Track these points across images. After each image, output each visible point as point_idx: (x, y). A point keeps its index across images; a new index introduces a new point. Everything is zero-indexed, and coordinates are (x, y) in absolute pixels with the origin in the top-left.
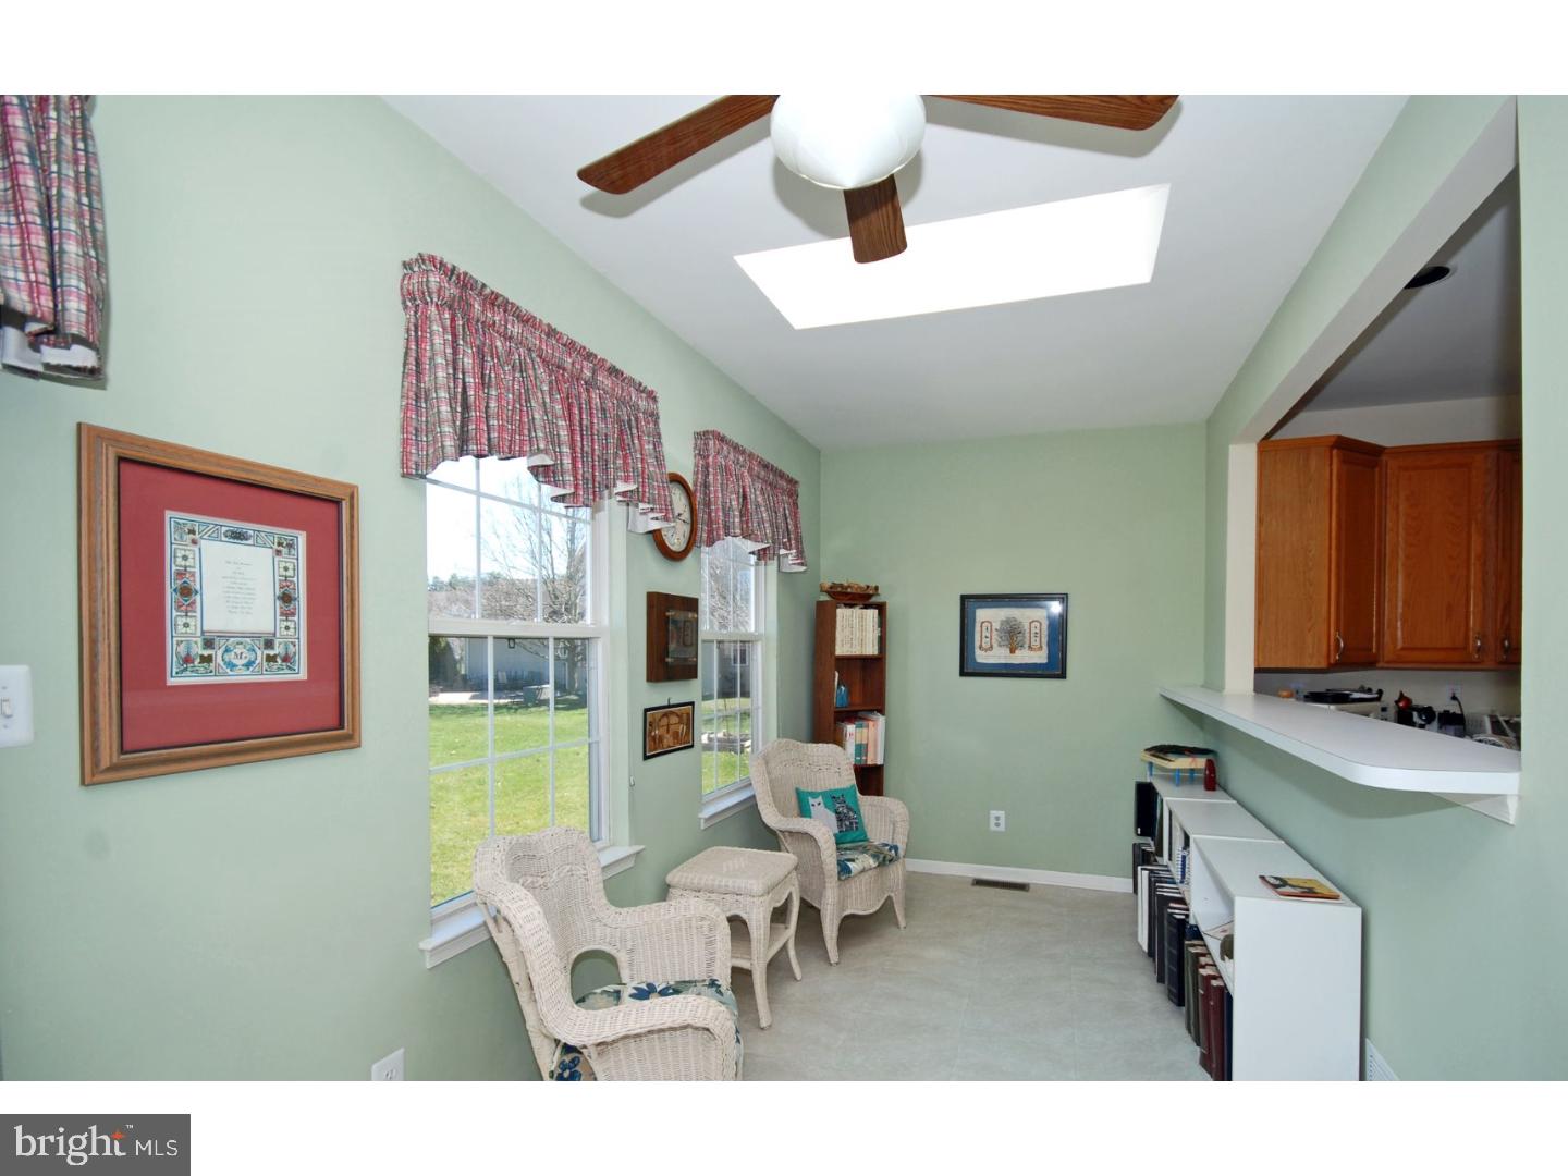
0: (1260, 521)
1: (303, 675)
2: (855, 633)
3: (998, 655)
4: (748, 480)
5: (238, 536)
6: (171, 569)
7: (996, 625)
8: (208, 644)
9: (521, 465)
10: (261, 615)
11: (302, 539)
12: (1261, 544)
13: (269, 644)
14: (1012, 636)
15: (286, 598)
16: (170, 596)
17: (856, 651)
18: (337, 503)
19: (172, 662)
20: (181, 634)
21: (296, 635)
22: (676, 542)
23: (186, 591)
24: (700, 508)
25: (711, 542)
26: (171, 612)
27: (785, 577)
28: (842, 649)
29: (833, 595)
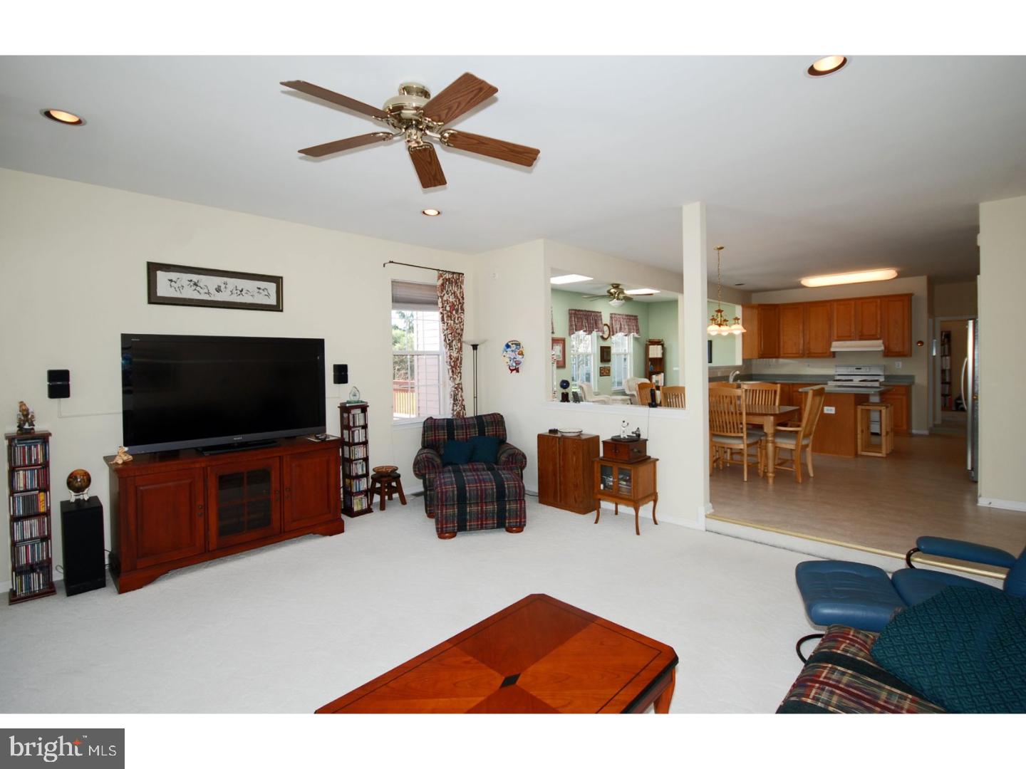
1: (561, 359)
2: (655, 352)
4: (622, 320)
9: (582, 331)
17: (655, 356)
22: (605, 336)
24: (611, 330)
25: (613, 335)
27: (636, 339)
28: (651, 356)
29: (649, 342)
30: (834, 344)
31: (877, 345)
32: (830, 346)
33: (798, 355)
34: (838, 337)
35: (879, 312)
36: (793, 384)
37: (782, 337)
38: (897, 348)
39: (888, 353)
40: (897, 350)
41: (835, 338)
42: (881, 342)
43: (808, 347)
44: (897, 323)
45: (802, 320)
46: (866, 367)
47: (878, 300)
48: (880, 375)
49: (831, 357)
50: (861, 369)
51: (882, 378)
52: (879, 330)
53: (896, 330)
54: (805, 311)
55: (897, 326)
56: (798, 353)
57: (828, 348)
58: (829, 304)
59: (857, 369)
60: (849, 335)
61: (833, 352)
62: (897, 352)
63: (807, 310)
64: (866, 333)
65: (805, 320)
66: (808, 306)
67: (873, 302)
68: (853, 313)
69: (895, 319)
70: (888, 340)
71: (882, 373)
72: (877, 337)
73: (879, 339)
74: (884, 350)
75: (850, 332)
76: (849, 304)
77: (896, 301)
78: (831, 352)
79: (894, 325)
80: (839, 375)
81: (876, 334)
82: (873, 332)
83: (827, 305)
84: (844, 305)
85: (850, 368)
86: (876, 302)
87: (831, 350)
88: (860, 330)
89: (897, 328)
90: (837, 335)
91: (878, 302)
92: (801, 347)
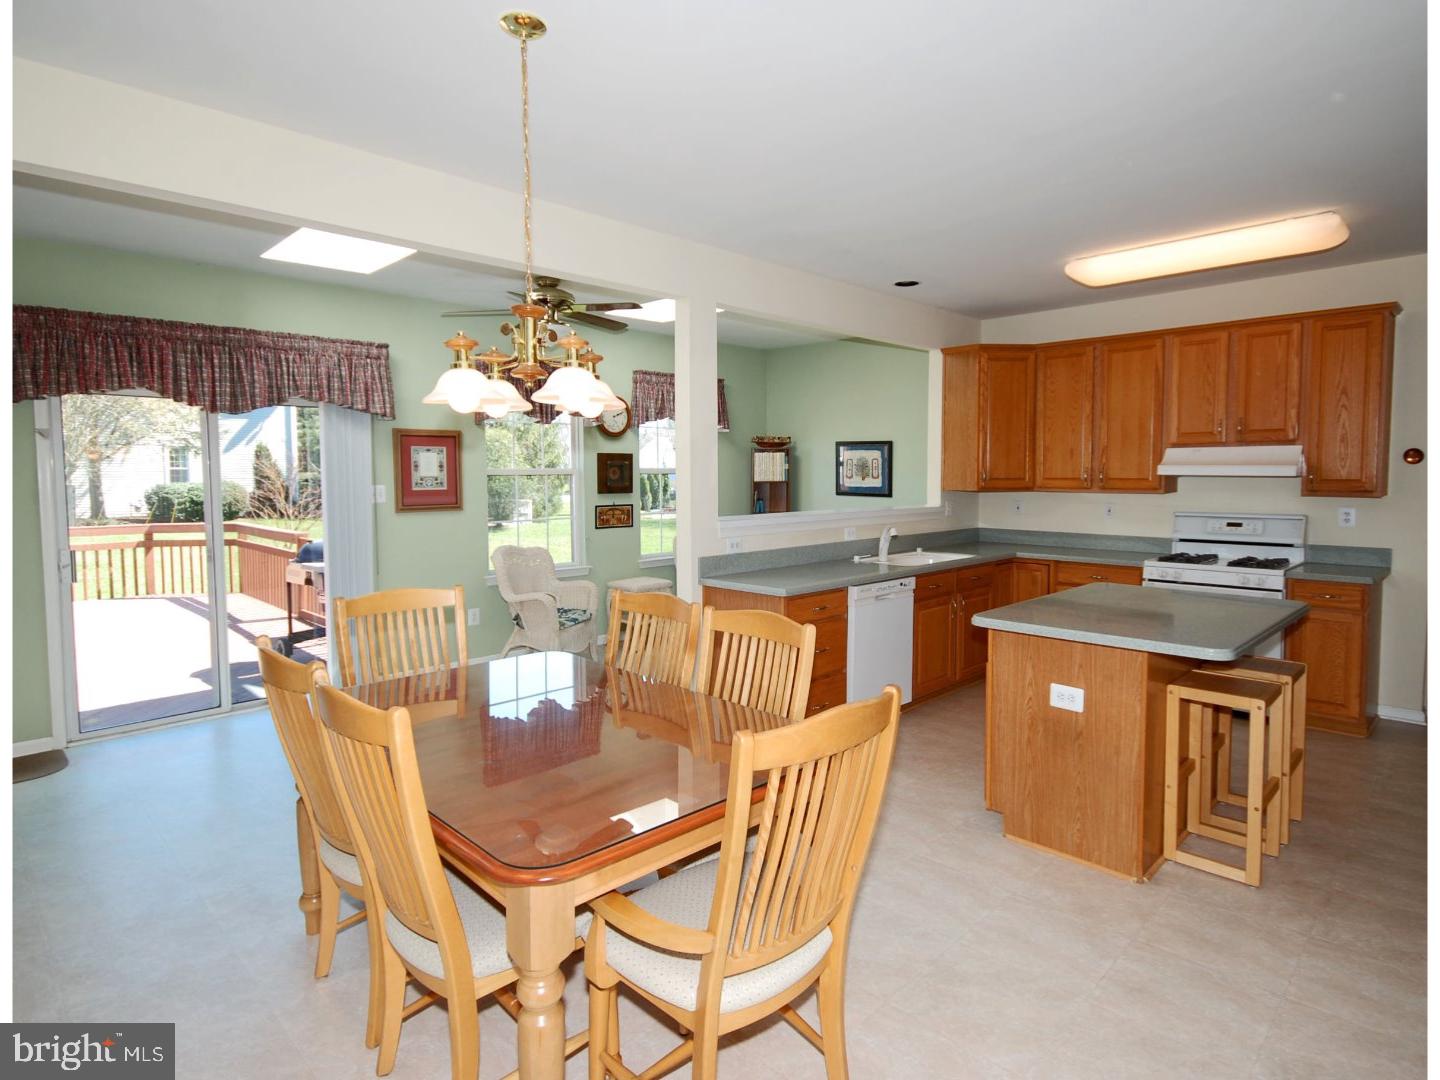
0: (945, 398)
1: (445, 488)
3: (856, 482)
5: (428, 450)
6: (413, 460)
7: (855, 462)
8: (422, 479)
10: (434, 471)
11: (445, 449)
12: (945, 413)
13: (436, 479)
14: (863, 469)
15: (441, 466)
16: (413, 467)
17: (770, 478)
18: (455, 437)
19: (414, 485)
20: (415, 477)
21: (443, 476)
23: (416, 466)
25: (638, 424)
26: (413, 472)
28: (759, 477)
29: (758, 443)
30: (1170, 453)
31: (1288, 459)
32: (1158, 458)
33: (1074, 484)
34: (1180, 434)
35: (1295, 362)
36: (1057, 562)
37: (1040, 435)
38: (1344, 467)
39: (1316, 483)
40: (1344, 474)
41: (1174, 437)
42: (1297, 449)
43: (1104, 460)
44: (1347, 395)
45: (1090, 389)
46: (1256, 522)
47: (1296, 327)
48: (1291, 546)
49: (1162, 491)
50: (1240, 525)
51: (1296, 557)
52: (1293, 413)
53: (1344, 415)
54: (1098, 363)
55: (1346, 403)
56: (1079, 479)
57: (1153, 463)
58: (1159, 343)
59: (1229, 525)
60: (1210, 430)
61: (1168, 478)
62: (1342, 480)
63: (1102, 361)
64: (1256, 423)
65: (1097, 389)
66: (1106, 348)
67: (1280, 333)
68: (1223, 367)
69: (1339, 382)
70: (1319, 446)
71: (1298, 541)
72: (1288, 436)
73: (1292, 442)
74: (1305, 474)
75: (1213, 420)
76: (1214, 341)
77: (1346, 327)
78: (1161, 476)
79: (1339, 400)
80: (1182, 540)
81: (1285, 425)
82: (1276, 422)
83: (1155, 346)
84: (1201, 343)
85: (1211, 521)
86: (1288, 333)
87: (1162, 470)
88: (1241, 414)
89: (1346, 409)
90: (1178, 429)
91: (1295, 332)
92: (1084, 461)
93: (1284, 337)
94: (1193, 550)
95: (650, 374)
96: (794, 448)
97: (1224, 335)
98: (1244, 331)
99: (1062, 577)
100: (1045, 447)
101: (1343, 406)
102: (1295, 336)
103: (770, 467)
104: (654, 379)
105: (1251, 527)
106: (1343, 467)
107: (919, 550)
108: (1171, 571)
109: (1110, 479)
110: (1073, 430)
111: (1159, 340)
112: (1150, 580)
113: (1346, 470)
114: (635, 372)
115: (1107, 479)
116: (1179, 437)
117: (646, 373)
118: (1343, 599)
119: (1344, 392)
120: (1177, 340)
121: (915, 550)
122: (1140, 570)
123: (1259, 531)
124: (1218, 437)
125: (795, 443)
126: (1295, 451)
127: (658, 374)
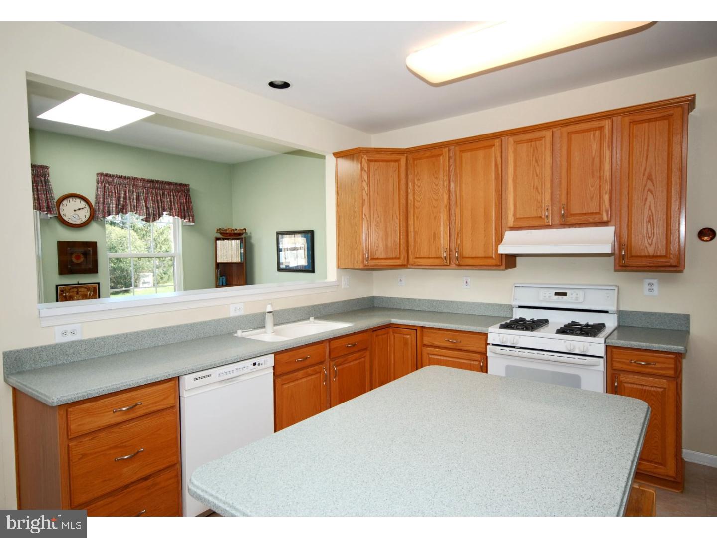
2: (228, 251)
17: (229, 260)
28: (221, 259)
29: (221, 233)
30: (509, 235)
31: (603, 239)
32: (500, 239)
33: (437, 261)
34: (516, 219)
35: (607, 154)
37: (411, 222)
39: (626, 260)
40: (651, 250)
41: (511, 221)
42: (611, 230)
43: (459, 242)
44: (652, 181)
45: (446, 184)
46: (577, 291)
47: (607, 123)
48: (607, 312)
49: (503, 267)
50: (565, 294)
51: (611, 322)
52: (607, 198)
53: (650, 198)
54: (452, 162)
55: (652, 188)
56: (441, 257)
57: (495, 244)
58: (497, 142)
59: (557, 294)
60: (539, 215)
61: (508, 255)
62: (649, 256)
63: (455, 160)
64: (576, 208)
65: (452, 185)
66: (457, 148)
67: (595, 129)
68: (549, 160)
69: (645, 170)
70: (629, 226)
71: (612, 308)
72: (603, 218)
73: (605, 224)
74: (617, 252)
75: (541, 207)
76: (540, 139)
77: (650, 120)
78: (502, 254)
79: (645, 186)
80: (520, 307)
81: (600, 210)
82: (593, 207)
83: (494, 145)
84: (531, 141)
85: (543, 291)
86: (601, 128)
87: (503, 249)
88: (564, 201)
89: (652, 193)
90: (515, 215)
91: (607, 126)
92: (444, 242)
93: (597, 133)
94: (529, 315)
95: (112, 176)
96: (250, 237)
97: (548, 134)
98: (565, 130)
99: (426, 340)
100: (415, 232)
101: (649, 190)
102: (607, 131)
103: (230, 251)
104: (116, 181)
105: (574, 296)
106: (650, 245)
107: (312, 319)
108: (510, 337)
109: (463, 257)
110: (435, 218)
111: (498, 140)
112: (493, 345)
113: (653, 246)
114: (98, 174)
115: (461, 257)
116: (514, 221)
117: (106, 175)
118: (658, 365)
119: (650, 178)
120: (511, 140)
121: (308, 319)
122: (486, 335)
123: (581, 300)
124: (546, 221)
125: (251, 233)
126: (609, 232)
127: (120, 177)
